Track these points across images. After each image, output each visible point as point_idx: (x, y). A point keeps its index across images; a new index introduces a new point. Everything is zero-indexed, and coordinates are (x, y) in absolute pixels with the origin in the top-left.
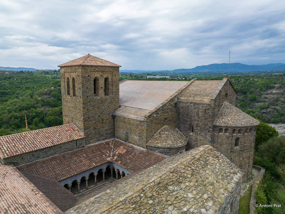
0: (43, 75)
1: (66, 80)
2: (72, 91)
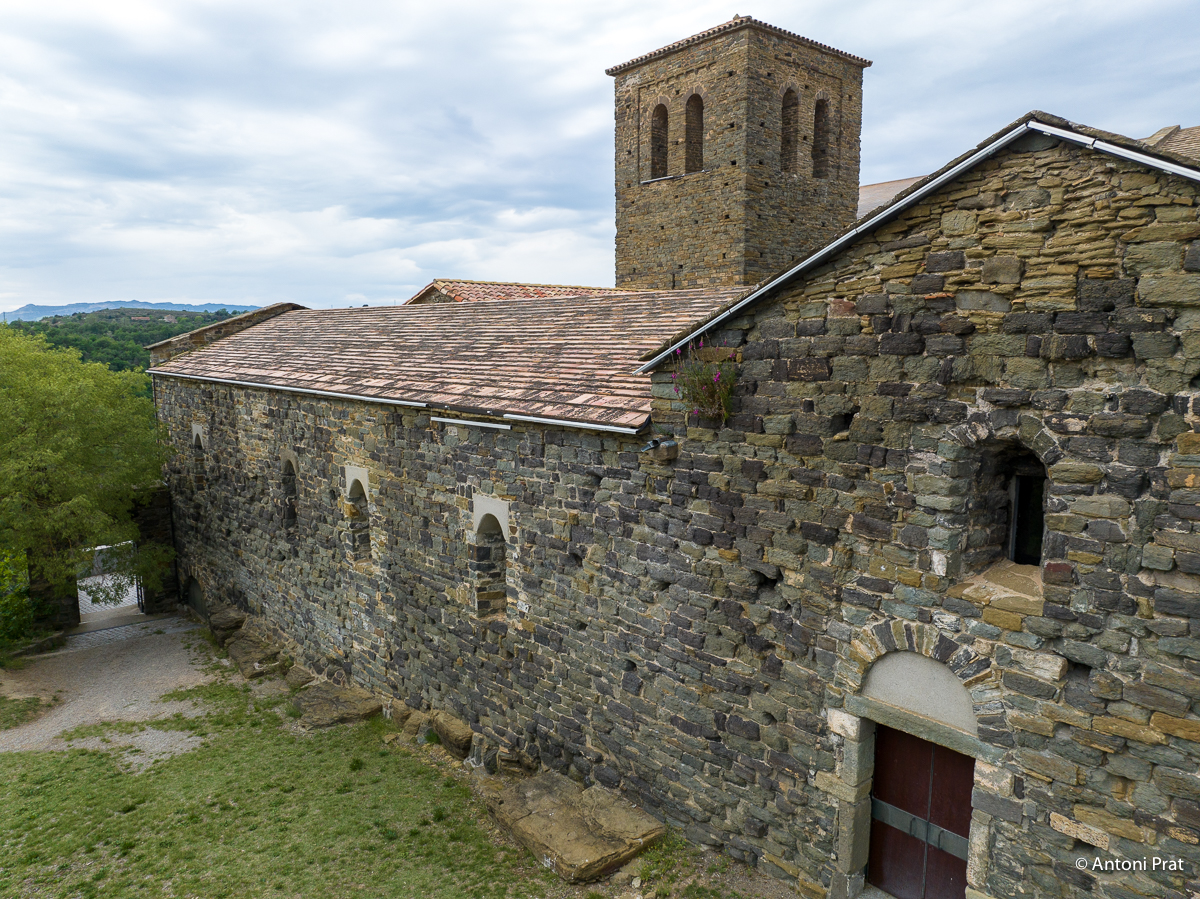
1: (647, 121)
2: (682, 153)
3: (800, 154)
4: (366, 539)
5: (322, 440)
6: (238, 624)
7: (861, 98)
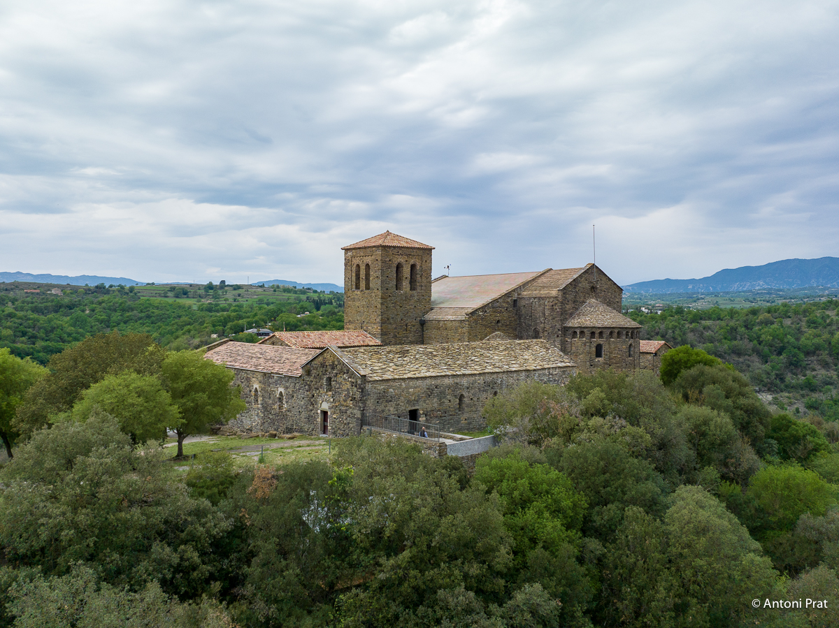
0: (170, 300)
1: (354, 269)
2: (364, 282)
3: (404, 284)
4: (257, 401)
5: (248, 380)
6: (220, 428)
7: (431, 260)
